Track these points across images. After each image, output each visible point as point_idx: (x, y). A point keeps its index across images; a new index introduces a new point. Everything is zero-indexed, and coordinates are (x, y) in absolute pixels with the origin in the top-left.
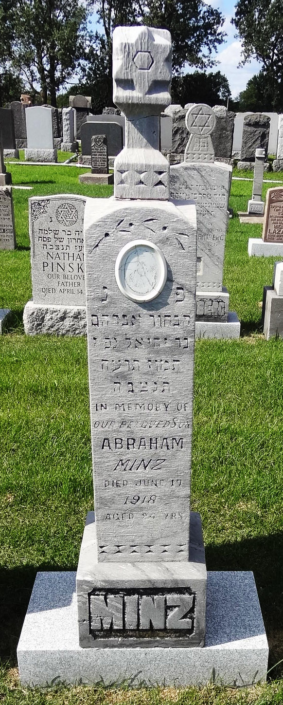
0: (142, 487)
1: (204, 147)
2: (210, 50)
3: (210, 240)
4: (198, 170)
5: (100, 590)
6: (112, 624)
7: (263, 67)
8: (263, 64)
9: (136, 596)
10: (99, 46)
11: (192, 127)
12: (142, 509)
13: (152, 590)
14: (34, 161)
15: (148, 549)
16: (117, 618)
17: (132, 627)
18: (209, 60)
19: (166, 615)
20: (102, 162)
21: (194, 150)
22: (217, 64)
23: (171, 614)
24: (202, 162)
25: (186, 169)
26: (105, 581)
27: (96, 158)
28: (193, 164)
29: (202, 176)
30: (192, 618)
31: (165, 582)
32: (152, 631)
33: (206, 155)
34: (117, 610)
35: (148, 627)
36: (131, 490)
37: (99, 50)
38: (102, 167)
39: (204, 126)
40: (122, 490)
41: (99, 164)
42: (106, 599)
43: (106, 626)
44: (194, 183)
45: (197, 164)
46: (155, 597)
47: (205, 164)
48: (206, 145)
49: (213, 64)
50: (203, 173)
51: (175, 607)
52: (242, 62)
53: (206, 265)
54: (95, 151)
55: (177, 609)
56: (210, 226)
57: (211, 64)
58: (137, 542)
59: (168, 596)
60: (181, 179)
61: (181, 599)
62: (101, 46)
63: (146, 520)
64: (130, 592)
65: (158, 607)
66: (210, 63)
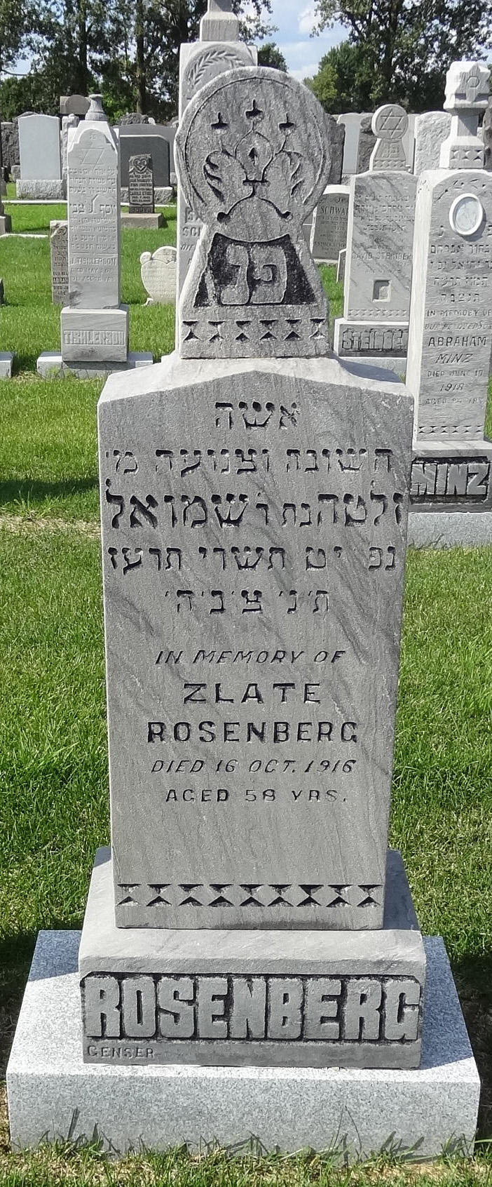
0: (454, 377)
1: (394, 152)
2: (258, 8)
3: (400, 259)
4: (388, 179)
5: (420, 459)
6: (426, 491)
7: (352, 34)
8: (351, 28)
9: (446, 464)
10: (61, 8)
11: (381, 131)
12: (452, 395)
13: (459, 459)
14: (32, 199)
15: (454, 429)
16: (431, 484)
17: (441, 493)
18: (257, 26)
19: (467, 482)
20: (146, 196)
21: (383, 155)
22: (271, 32)
23: (471, 481)
24: (391, 170)
25: (374, 178)
26: (425, 451)
27: (136, 189)
28: (381, 172)
29: (392, 185)
30: (486, 484)
31: (468, 451)
32: (455, 497)
33: (396, 161)
34: (431, 476)
35: (453, 493)
36: (446, 379)
37: (63, 16)
38: (146, 203)
39: (395, 129)
40: (439, 379)
41: (141, 200)
42: (423, 467)
43: (422, 492)
44: (383, 194)
45: (387, 172)
46: (461, 465)
47: (396, 172)
48: (396, 150)
49: (265, 33)
50: (394, 182)
51: (475, 474)
52: (319, 25)
53: (394, 289)
54: (134, 178)
55: (476, 476)
56: (400, 244)
57: (260, 33)
58: (447, 422)
59: (470, 465)
60: (368, 190)
61: (479, 467)
62: (66, 9)
63: (455, 404)
64: (442, 460)
65: (462, 473)
66: (258, 31)
